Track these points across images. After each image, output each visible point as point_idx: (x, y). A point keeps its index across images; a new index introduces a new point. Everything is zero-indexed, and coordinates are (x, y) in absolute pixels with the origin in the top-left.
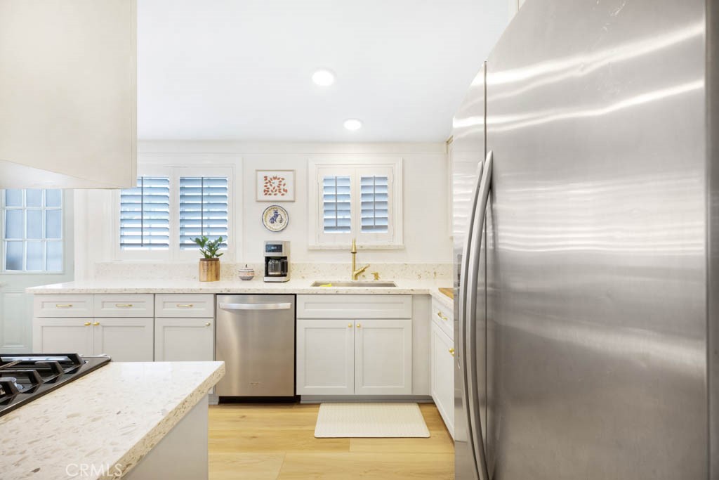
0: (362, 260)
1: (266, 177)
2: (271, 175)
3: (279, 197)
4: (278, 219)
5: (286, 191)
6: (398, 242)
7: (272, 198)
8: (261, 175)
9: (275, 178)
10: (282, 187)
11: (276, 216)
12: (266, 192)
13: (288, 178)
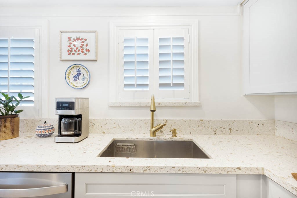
0: (160, 117)
1: (69, 38)
2: (74, 36)
3: (82, 57)
4: (81, 77)
5: (88, 51)
6: (194, 99)
7: (76, 57)
8: (65, 36)
9: (78, 39)
10: (84, 47)
11: (79, 74)
12: (70, 52)
13: (91, 38)
